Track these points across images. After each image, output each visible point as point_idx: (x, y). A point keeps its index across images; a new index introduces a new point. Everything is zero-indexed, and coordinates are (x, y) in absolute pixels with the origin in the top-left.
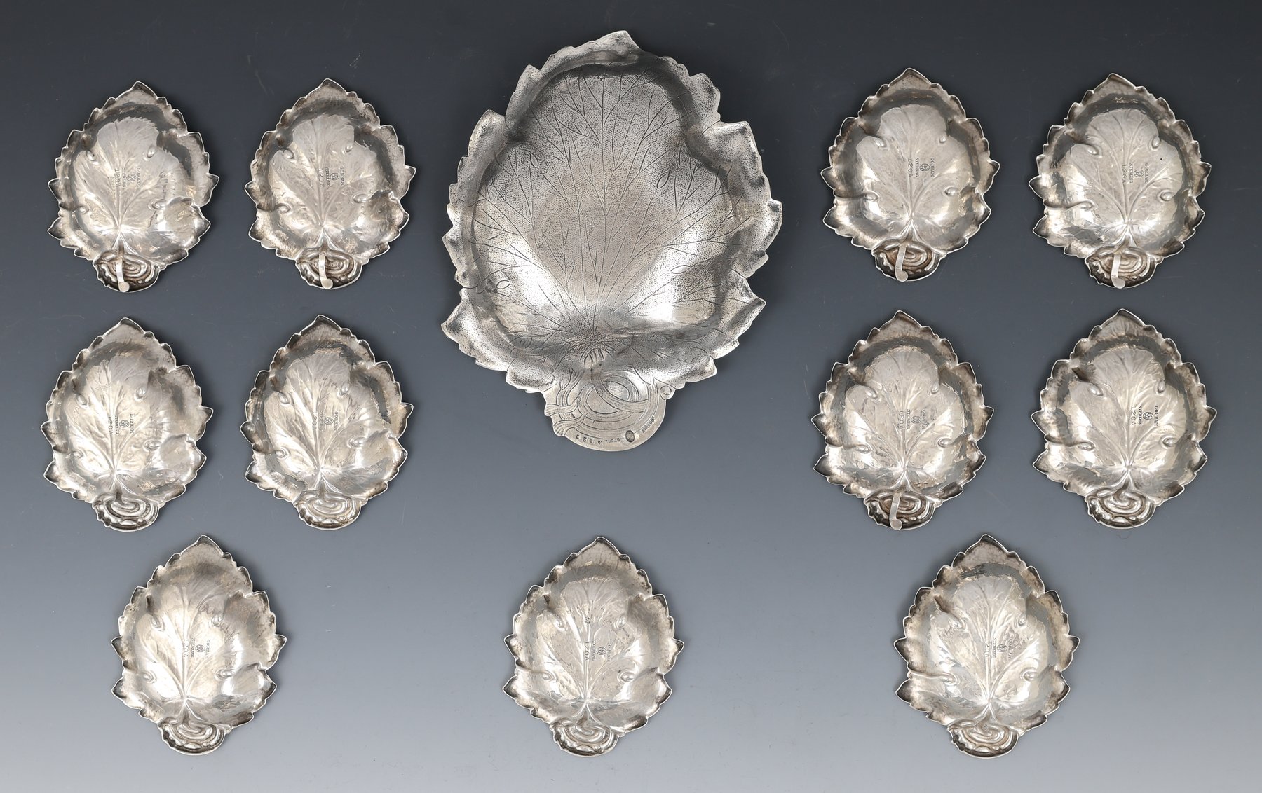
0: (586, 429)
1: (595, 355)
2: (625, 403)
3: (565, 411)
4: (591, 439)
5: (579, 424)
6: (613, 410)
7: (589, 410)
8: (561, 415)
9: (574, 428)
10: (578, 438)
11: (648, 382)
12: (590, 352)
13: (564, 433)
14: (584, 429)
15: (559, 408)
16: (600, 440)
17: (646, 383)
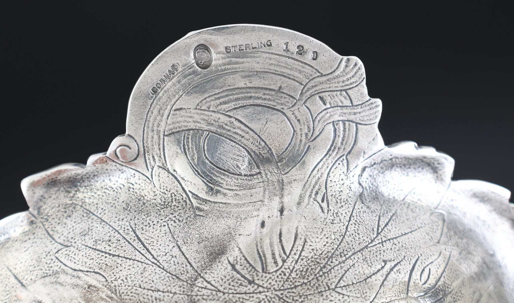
0: (296, 74)
1: (273, 254)
2: (213, 128)
3: (339, 111)
4: (287, 50)
5: (312, 83)
6: (240, 115)
7: (289, 114)
8: (347, 103)
9: (322, 75)
10: (315, 52)
11: (164, 174)
12: (284, 261)
13: (343, 64)
14: (300, 72)
15: (352, 117)
16: (267, 49)
17: (168, 171)
